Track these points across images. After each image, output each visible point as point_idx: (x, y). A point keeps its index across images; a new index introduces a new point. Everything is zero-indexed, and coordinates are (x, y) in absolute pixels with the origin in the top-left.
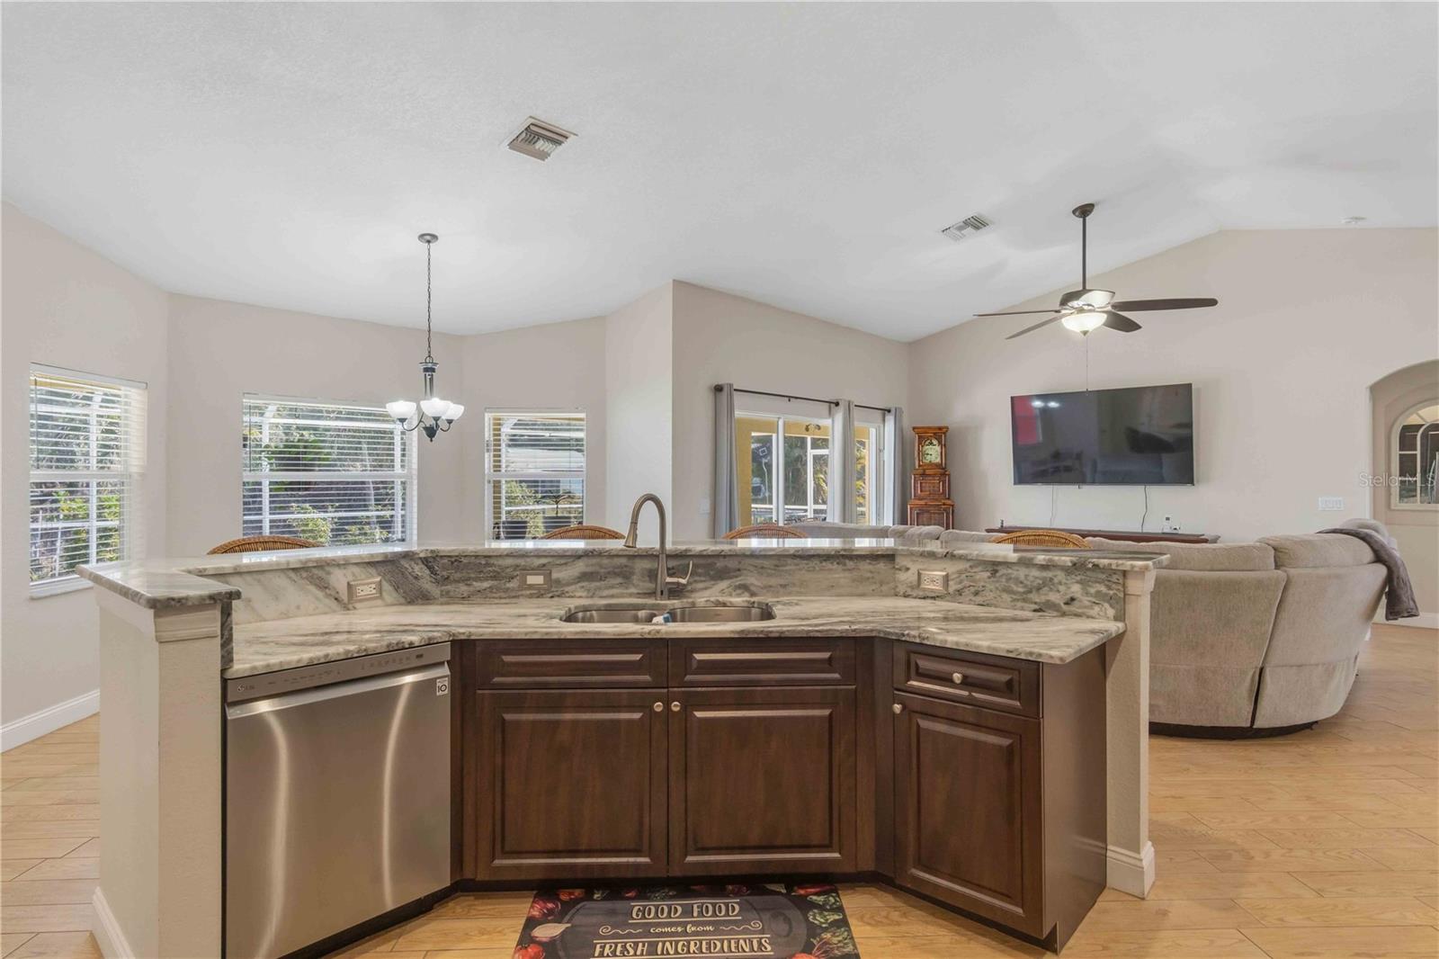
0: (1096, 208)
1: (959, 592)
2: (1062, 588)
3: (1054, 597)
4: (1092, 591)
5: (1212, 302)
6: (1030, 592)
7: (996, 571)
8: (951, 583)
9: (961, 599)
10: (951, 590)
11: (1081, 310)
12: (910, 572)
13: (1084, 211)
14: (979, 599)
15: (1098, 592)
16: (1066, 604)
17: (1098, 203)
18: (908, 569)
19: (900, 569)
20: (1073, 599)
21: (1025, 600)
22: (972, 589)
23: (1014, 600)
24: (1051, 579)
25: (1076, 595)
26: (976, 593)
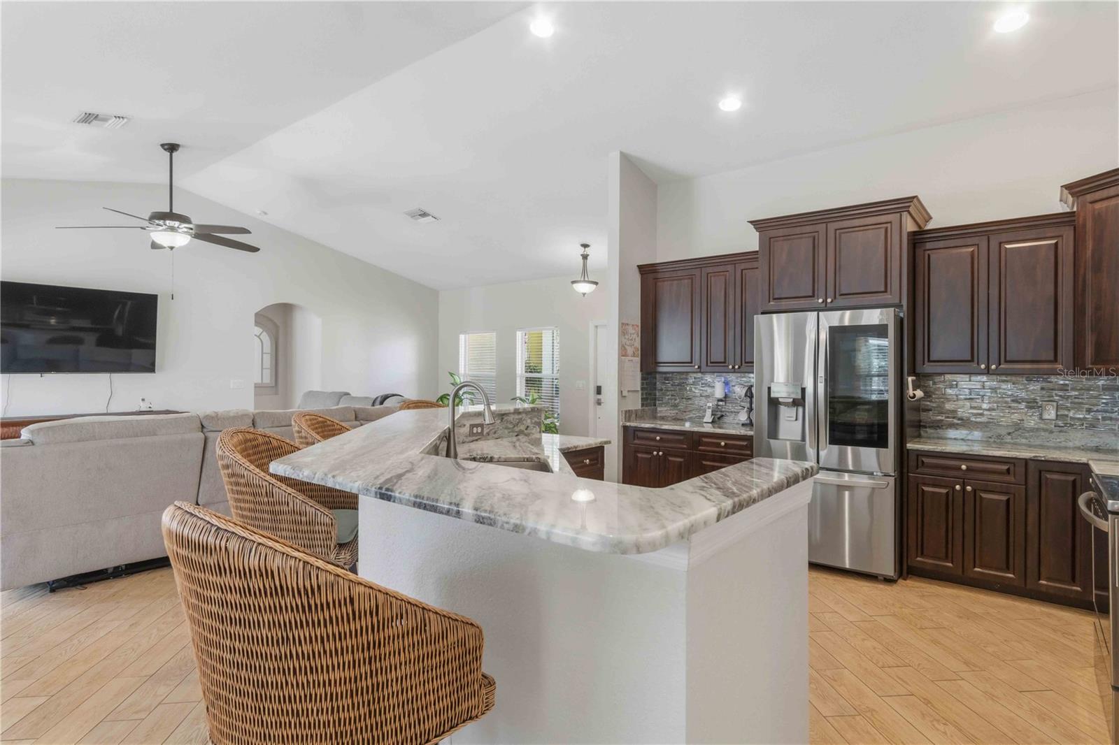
0: (180, 149)
1: (488, 434)
2: (524, 422)
3: (522, 427)
4: (533, 421)
5: (256, 250)
6: (514, 426)
7: (503, 419)
8: (485, 429)
9: (489, 437)
10: (485, 433)
11: (172, 229)
12: (466, 427)
13: (172, 148)
14: (496, 436)
15: (535, 422)
16: (526, 429)
17: (183, 146)
18: (465, 425)
19: (460, 426)
20: (528, 427)
21: (513, 432)
22: (493, 431)
23: (509, 432)
24: (521, 419)
25: (529, 425)
26: (495, 433)
